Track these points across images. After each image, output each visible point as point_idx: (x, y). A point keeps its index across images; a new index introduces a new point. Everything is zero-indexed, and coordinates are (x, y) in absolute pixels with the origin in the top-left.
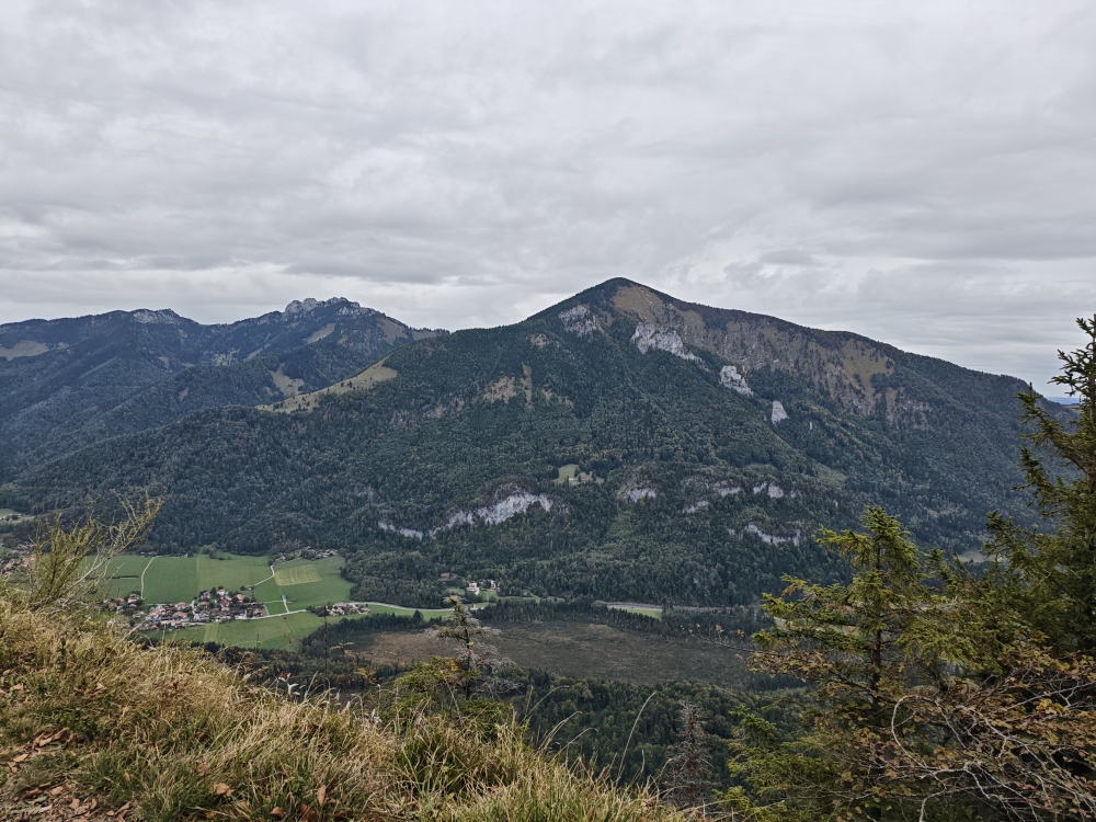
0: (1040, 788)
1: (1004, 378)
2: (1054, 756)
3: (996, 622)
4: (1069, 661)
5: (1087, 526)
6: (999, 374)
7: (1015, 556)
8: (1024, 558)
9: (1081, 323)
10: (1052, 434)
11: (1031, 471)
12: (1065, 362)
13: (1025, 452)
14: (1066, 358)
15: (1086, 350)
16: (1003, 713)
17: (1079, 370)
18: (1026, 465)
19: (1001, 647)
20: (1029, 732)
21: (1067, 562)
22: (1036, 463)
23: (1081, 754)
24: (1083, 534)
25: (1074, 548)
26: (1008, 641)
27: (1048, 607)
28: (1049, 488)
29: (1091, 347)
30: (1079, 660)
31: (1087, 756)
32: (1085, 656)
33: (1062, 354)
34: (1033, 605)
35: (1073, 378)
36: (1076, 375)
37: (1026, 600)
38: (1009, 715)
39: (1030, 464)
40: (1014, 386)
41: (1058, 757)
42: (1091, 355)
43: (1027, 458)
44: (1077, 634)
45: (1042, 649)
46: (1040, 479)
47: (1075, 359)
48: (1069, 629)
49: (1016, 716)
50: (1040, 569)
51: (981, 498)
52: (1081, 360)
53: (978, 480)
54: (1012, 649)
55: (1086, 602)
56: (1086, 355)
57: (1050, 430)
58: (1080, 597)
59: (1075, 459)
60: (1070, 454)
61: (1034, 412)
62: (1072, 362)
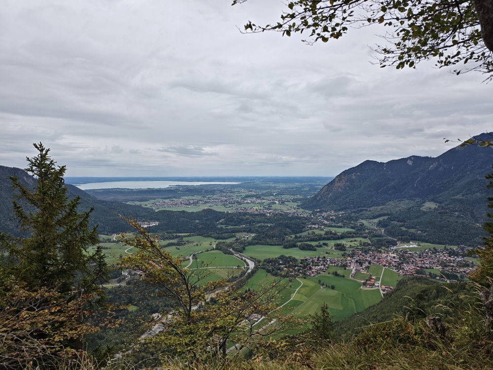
0: (23, 351)
1: (14, 169)
2: (30, 334)
3: (3, 283)
4: (36, 291)
5: (42, 232)
6: (12, 167)
7: (11, 250)
8: (15, 251)
9: (35, 145)
10: (25, 194)
11: (17, 211)
12: (29, 162)
13: (14, 203)
14: (30, 161)
15: (37, 157)
16: (6, 324)
17: (36, 166)
18: (15, 208)
19: (5, 295)
20: (19, 328)
21: (34, 249)
22: (20, 207)
23: (41, 329)
24: (40, 235)
25: (37, 242)
26: (9, 290)
27: (26, 271)
28: (26, 218)
29: (40, 156)
30: (40, 289)
31: (43, 329)
32: (43, 287)
33: (28, 159)
34: (20, 271)
35: (33, 169)
36: (34, 168)
37: (17, 269)
38: (9, 324)
39: (17, 207)
40: (19, 172)
41: (31, 334)
42: (40, 159)
43: (15, 205)
44: (40, 278)
45: (25, 289)
46: (21, 214)
47: (34, 161)
48: (36, 277)
49: (12, 323)
50: (23, 254)
51: (6, 225)
52: (36, 161)
53: (4, 217)
54: (10, 293)
55: (43, 264)
56: (38, 159)
57: (24, 192)
58: (41, 263)
59: (35, 204)
60: (33, 202)
61: (17, 185)
62: (32, 162)
